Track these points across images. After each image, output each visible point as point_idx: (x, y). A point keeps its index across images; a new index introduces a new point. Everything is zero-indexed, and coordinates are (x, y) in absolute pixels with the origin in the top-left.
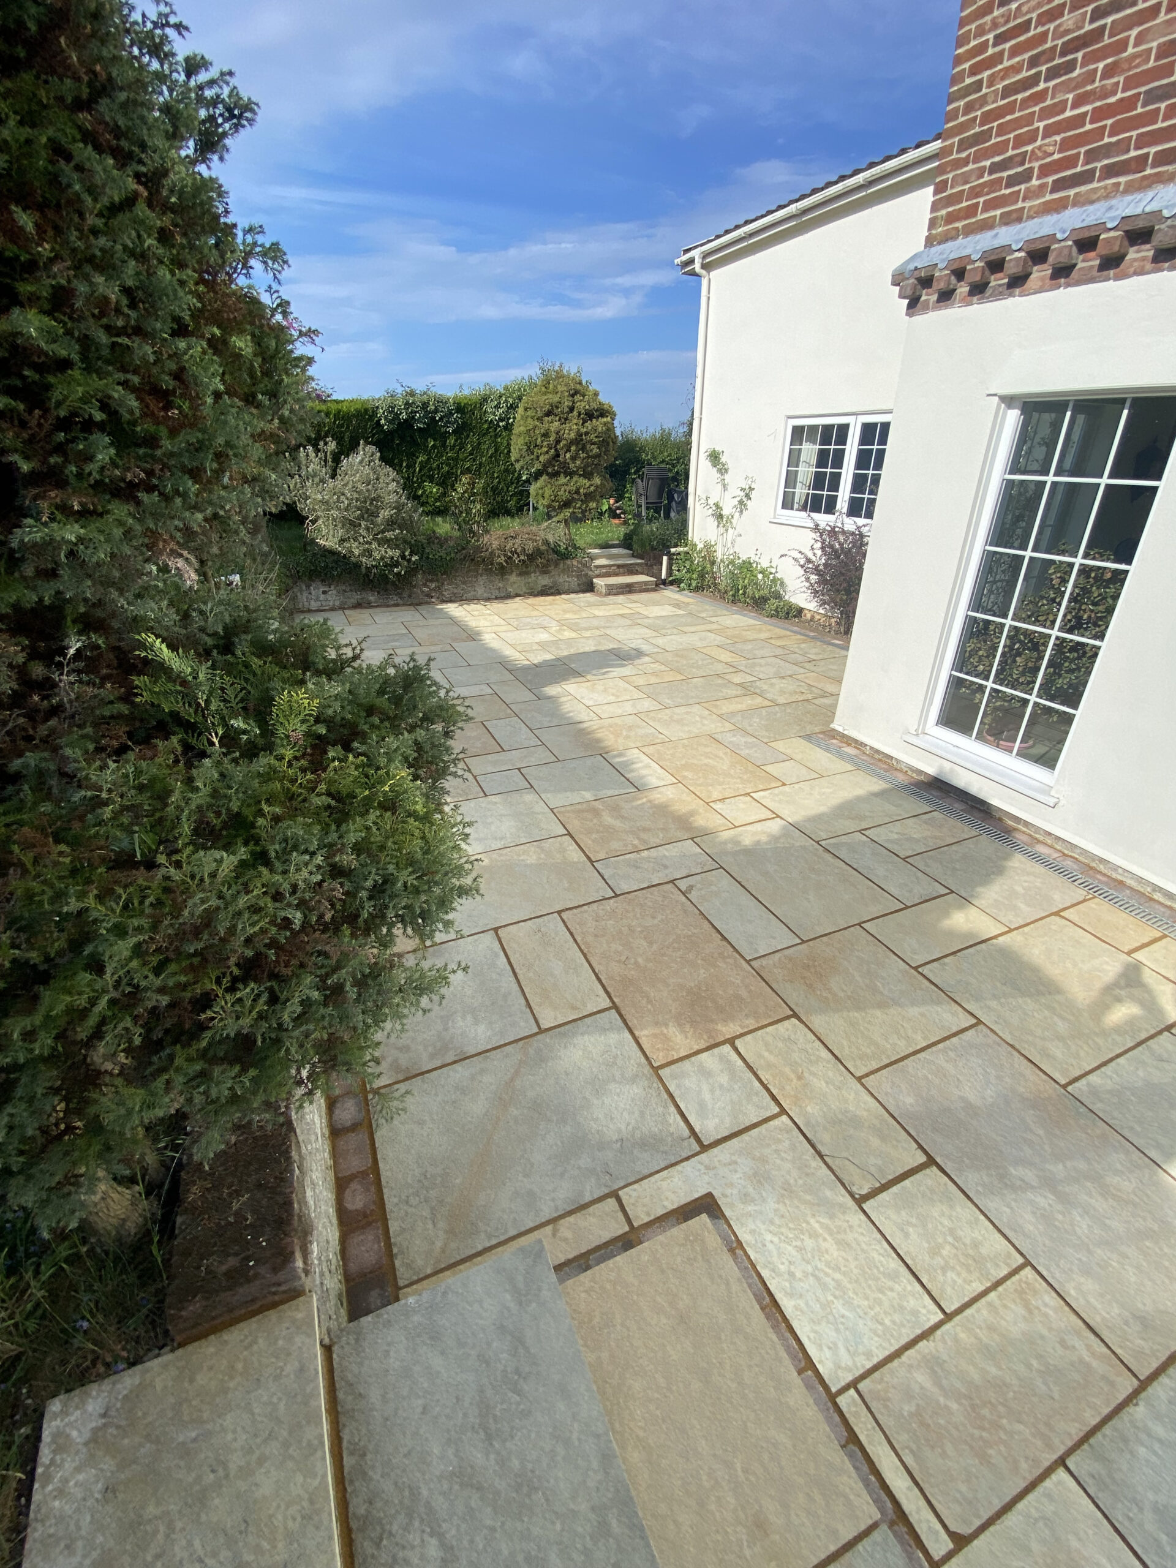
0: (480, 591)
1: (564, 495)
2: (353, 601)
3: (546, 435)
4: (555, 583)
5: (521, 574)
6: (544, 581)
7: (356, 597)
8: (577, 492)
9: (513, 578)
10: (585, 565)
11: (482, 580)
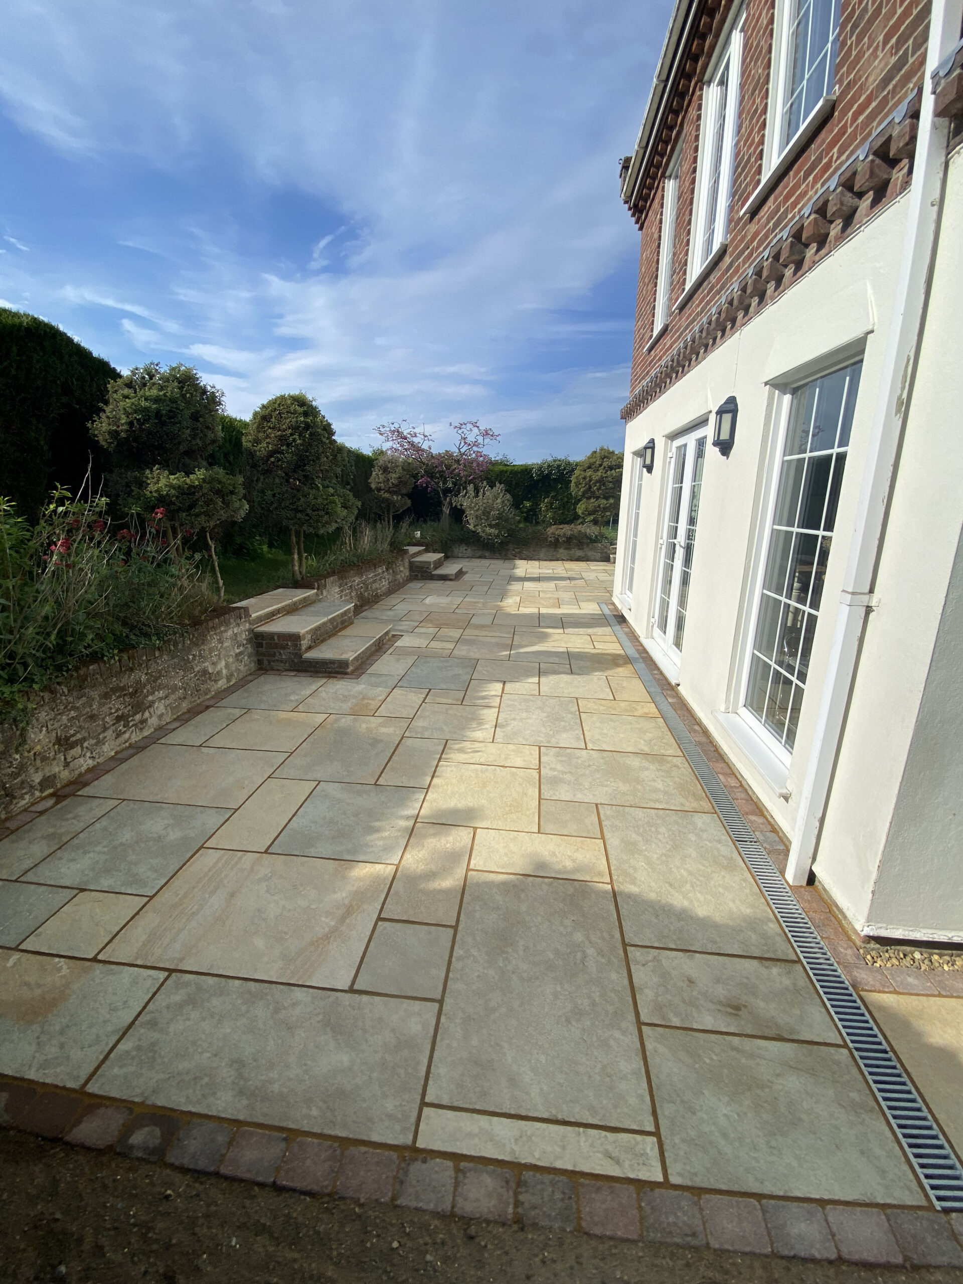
0: (542, 555)
1: (591, 507)
2: (478, 555)
3: (584, 478)
4: (586, 555)
5: (566, 549)
6: (579, 553)
7: (480, 553)
8: (599, 506)
9: (561, 550)
10: (606, 547)
11: (544, 550)
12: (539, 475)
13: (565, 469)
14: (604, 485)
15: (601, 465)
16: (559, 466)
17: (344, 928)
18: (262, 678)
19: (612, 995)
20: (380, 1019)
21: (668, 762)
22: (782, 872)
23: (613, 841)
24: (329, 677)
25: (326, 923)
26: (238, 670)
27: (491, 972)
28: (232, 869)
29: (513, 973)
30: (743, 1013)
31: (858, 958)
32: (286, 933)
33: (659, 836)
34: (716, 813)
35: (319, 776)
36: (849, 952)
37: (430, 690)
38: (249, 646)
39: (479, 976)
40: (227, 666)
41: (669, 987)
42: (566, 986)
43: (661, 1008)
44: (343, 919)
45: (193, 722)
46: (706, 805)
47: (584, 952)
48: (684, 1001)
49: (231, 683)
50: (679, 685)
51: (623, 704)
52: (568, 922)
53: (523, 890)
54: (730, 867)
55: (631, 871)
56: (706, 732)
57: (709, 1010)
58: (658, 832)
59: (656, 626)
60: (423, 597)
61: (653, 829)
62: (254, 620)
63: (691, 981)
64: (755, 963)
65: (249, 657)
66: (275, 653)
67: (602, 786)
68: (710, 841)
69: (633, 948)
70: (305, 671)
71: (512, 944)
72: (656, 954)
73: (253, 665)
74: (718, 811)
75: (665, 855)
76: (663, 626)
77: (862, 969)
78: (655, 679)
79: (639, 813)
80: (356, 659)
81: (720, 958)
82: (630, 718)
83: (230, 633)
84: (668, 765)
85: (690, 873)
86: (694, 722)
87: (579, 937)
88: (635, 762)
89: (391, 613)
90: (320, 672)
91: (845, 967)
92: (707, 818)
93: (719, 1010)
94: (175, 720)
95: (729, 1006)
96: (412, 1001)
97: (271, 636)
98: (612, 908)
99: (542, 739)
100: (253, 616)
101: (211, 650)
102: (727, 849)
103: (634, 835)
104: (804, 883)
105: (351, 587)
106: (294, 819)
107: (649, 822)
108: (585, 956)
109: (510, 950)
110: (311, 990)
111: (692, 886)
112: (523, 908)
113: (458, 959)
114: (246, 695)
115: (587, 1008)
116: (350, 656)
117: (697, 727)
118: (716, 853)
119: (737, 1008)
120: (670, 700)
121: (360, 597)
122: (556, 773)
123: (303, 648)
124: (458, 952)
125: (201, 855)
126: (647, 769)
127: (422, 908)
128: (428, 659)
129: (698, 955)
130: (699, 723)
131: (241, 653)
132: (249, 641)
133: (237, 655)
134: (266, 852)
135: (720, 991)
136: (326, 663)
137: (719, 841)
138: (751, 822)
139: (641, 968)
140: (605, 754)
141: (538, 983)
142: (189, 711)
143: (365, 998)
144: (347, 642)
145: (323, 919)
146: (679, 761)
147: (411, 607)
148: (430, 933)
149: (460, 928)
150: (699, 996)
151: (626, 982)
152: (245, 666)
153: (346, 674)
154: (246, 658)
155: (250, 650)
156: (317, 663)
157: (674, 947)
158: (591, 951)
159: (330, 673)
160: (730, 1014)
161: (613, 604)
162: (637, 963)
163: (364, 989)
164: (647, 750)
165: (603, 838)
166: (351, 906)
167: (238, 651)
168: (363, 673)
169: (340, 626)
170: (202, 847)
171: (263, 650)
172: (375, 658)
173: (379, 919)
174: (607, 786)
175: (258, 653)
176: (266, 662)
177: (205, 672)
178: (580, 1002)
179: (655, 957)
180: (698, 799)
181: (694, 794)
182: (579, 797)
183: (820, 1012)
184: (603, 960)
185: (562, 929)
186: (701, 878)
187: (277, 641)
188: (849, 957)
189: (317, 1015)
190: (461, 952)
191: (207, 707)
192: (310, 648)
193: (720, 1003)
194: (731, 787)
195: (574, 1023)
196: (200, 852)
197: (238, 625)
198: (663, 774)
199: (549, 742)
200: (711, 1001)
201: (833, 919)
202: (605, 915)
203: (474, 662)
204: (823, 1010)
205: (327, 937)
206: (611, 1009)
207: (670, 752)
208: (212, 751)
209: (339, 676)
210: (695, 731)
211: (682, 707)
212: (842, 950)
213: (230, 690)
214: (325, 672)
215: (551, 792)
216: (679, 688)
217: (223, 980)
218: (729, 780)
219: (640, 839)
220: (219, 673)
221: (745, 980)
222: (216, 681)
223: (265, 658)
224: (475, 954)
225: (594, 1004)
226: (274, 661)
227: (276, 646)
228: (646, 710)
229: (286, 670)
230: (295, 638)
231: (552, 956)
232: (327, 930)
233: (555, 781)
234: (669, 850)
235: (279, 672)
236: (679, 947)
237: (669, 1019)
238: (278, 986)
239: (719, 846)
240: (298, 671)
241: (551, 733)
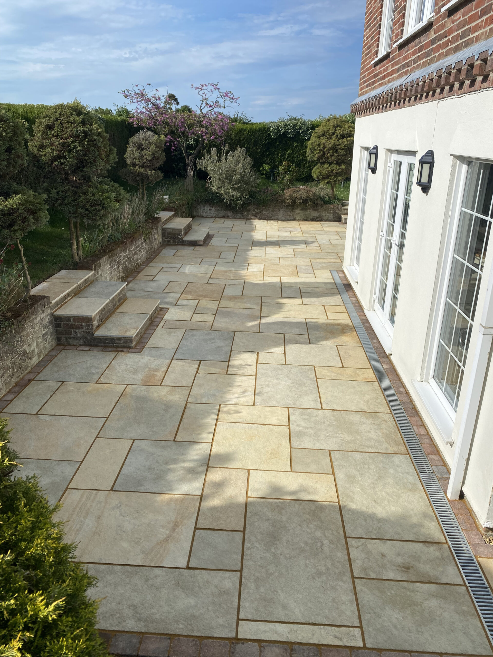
0: (280, 215)
1: (325, 172)
2: (221, 215)
3: (319, 145)
4: (320, 215)
5: (302, 210)
6: (314, 214)
7: (222, 213)
8: (332, 172)
9: (298, 211)
10: (337, 208)
11: (282, 211)
12: (276, 134)
13: (300, 128)
14: (337, 151)
15: (333, 134)
16: (295, 126)
17: (175, 534)
18: (63, 353)
19: (338, 564)
20: (208, 582)
21: (379, 418)
22: (445, 492)
23: (340, 475)
24: (118, 351)
25: (163, 533)
26: (44, 347)
27: (268, 555)
28: (93, 502)
29: (281, 555)
30: (411, 571)
31: (481, 540)
32: (140, 539)
33: (370, 471)
34: (408, 454)
35: (132, 435)
36: (477, 537)
37: (201, 361)
38: (51, 327)
39: (261, 558)
40: (38, 345)
41: (371, 559)
42: (312, 561)
43: (365, 570)
44: (173, 530)
45: (23, 394)
46: (402, 449)
47: (322, 542)
48: (379, 566)
49: (41, 359)
50: (391, 355)
51: (349, 371)
52: (312, 526)
53: (283, 509)
54: (413, 489)
55: (351, 494)
56: (407, 393)
57: (392, 570)
58: (369, 468)
59: (376, 301)
60: (179, 266)
61: (366, 466)
62: (53, 305)
63: (383, 555)
64: (421, 544)
65: (51, 336)
66: (71, 332)
67: (333, 437)
68: (402, 473)
69: (350, 539)
70: (97, 346)
71: (279, 540)
72: (363, 542)
73: (53, 342)
74: (410, 452)
75: (373, 483)
76: (382, 303)
77: (482, 546)
78: (374, 347)
79: (358, 456)
80: (137, 335)
81: (401, 543)
82: (354, 382)
83: (38, 319)
84: (379, 420)
85: (388, 494)
86: (400, 385)
87: (319, 534)
88: (356, 418)
89: (154, 284)
90: (109, 347)
91: (473, 545)
92: (402, 457)
93: (398, 570)
94: (8, 392)
95: (403, 567)
96: (224, 572)
97: (68, 318)
98: (339, 516)
99: (290, 402)
100: (53, 302)
101: (27, 335)
102: (413, 478)
103: (354, 471)
104: (458, 499)
105: (118, 262)
106: (124, 467)
107: (364, 462)
108: (322, 545)
109: (278, 543)
110: (164, 569)
111: (389, 502)
112: (284, 519)
113: (248, 549)
114: (55, 369)
115: (324, 571)
116: (132, 333)
117: (402, 389)
118: (405, 480)
119: (408, 568)
120: (385, 366)
121: (126, 269)
122: (301, 428)
123: (94, 327)
124: (247, 545)
125: (69, 494)
126: (364, 423)
127: (221, 522)
128: (194, 332)
129: (388, 541)
130: (404, 387)
131: (46, 334)
132: (50, 322)
133: (43, 336)
134: (112, 490)
135: (399, 560)
136: (114, 339)
137: (408, 473)
138: (431, 459)
139: (355, 549)
140: (335, 413)
141: (295, 559)
142: (17, 385)
143: (197, 572)
144: (126, 319)
145: (161, 530)
146: (388, 417)
147: (171, 278)
148: (229, 535)
149: (246, 532)
150: (387, 563)
151: (346, 557)
152: (49, 343)
153: (130, 348)
154: (49, 337)
155: (51, 330)
156: (106, 339)
157: (375, 537)
158: (326, 542)
159: (117, 347)
160: (404, 571)
161: (343, 272)
162: (353, 547)
163: (195, 567)
164: (365, 408)
165: (333, 473)
166: (176, 522)
167: (44, 332)
168: (144, 347)
169: (118, 304)
170: (67, 489)
171: (61, 329)
172: (151, 332)
173: (196, 528)
174: (336, 437)
175: (57, 332)
176: (64, 339)
177: (24, 353)
178: (320, 568)
179: (363, 544)
180: (397, 444)
181: (395, 441)
182: (317, 446)
183: (454, 569)
184: (333, 546)
185: (308, 530)
186: (394, 497)
187: (72, 322)
188: (476, 540)
189: (171, 581)
190: (249, 545)
191: (30, 381)
192: (99, 326)
193: (399, 566)
194: (421, 435)
195: (317, 578)
196: (67, 492)
197: (43, 311)
198: (376, 427)
199: (294, 404)
200: (394, 565)
201: (471, 519)
202: (334, 521)
203: (232, 334)
204: (456, 568)
205: (166, 540)
206: (337, 571)
207: (382, 410)
208: (47, 418)
209: (125, 350)
210: (401, 392)
211: (393, 372)
212: (473, 536)
213: (41, 365)
214: (114, 347)
215: (298, 443)
216: (391, 357)
217: (110, 566)
218: (420, 430)
219: (358, 473)
220: (33, 351)
221: (414, 554)
222: (31, 359)
223: (63, 336)
224: (258, 546)
225: (328, 569)
226: (70, 338)
227: (72, 326)
228: (366, 376)
229: (81, 345)
230: (88, 320)
231: (303, 545)
232: (165, 536)
233: (301, 434)
234: (376, 480)
235: (75, 347)
236: (378, 537)
237: (370, 575)
238: (144, 567)
239: (408, 476)
240: (91, 346)
241: (296, 396)
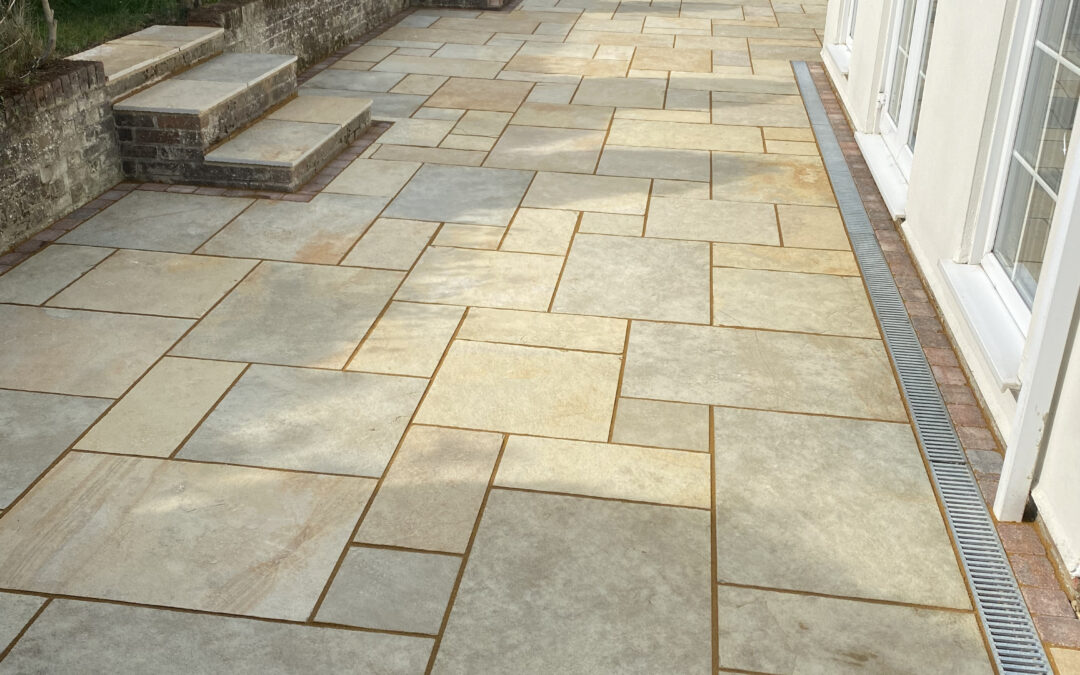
17: (298, 553)
18: (134, 196)
19: (685, 637)
20: (353, 654)
21: (850, 348)
22: (989, 505)
23: (727, 455)
24: (257, 197)
25: (270, 547)
26: (88, 179)
27: (513, 607)
28: (122, 477)
29: (545, 609)
30: (870, 663)
31: (1066, 611)
32: (213, 557)
33: (805, 452)
34: (910, 422)
35: (249, 355)
36: (1056, 603)
37: (442, 224)
38: (107, 135)
39: (494, 612)
40: (71, 171)
41: (770, 632)
42: (619, 625)
43: (752, 654)
44: (296, 543)
45: (24, 267)
46: (897, 411)
47: (652, 589)
48: (787, 648)
49: (80, 204)
50: (903, 220)
51: (794, 255)
52: (635, 554)
53: (572, 514)
54: (909, 494)
55: (747, 495)
56: (932, 302)
57: (820, 658)
58: (803, 446)
59: (885, 108)
60: (436, 46)
61: (797, 442)
62: (113, 87)
63: (803, 627)
64: (907, 611)
65: (108, 157)
66: (154, 151)
67: (727, 380)
68: (886, 461)
69: (726, 588)
70: (211, 185)
71: (546, 577)
72: (758, 595)
73: (115, 172)
74: (915, 420)
75: (807, 477)
76: (895, 110)
77: (1066, 622)
78: (867, 210)
79: (780, 420)
80: (304, 164)
81: (856, 604)
82: (803, 276)
83: (72, 111)
84: (849, 352)
85: (841, 501)
86: (917, 284)
87: (648, 571)
88: (789, 346)
89: (371, 78)
90: (240, 188)
91: (1041, 619)
92: (891, 429)
93: (835, 660)
95: (852, 655)
96: (397, 637)
97: (146, 117)
98: (706, 539)
99: (636, 309)
100: (112, 78)
101: (43, 142)
102: (912, 469)
103: (764, 450)
104: (1019, 518)
105: (290, 22)
106: (212, 414)
107: (792, 433)
108: (653, 593)
109: (543, 583)
110: (253, 621)
111: (839, 517)
112: (570, 535)
113: (468, 591)
114: (108, 225)
115: (646, 650)
116: (292, 158)
117: (920, 294)
118: (892, 476)
119: (863, 658)
120: (885, 247)
121: (310, 43)
122: (651, 360)
123: (206, 141)
124: (466, 583)
125: (71, 460)
126: (810, 357)
127: (416, 532)
128: (441, 170)
129: (822, 598)
130: (925, 287)
131: (93, 149)
132: (106, 125)
133: (86, 152)
134: (171, 457)
135: (844, 640)
136: (248, 170)
137: (902, 461)
138: (965, 436)
139: (735, 610)
140: (741, 333)
141: (579, 621)
142: (13, 249)
143: (330, 632)
144: (286, 133)
145: (268, 542)
146: (869, 346)
147: (411, 67)
148: (427, 561)
149: (471, 556)
150: (811, 644)
151: (708, 624)
152: (102, 172)
153: (286, 191)
154: (102, 158)
155: (109, 144)
156: (232, 170)
157: (789, 587)
158: (663, 589)
159: (258, 189)
160: (850, 663)
162: (729, 603)
163: (329, 621)
164: (819, 327)
165: (712, 451)
166: (308, 527)
167: (88, 144)
168: (318, 192)
169: (272, 102)
170: (70, 449)
171: (132, 144)
172: (342, 164)
173: (351, 543)
174: (734, 381)
175: (123, 150)
176: (138, 168)
177: (34, 181)
178: (636, 643)
179: (757, 599)
180: (883, 399)
181: (881, 396)
182: (685, 395)
183: (983, 666)
184: (680, 599)
185: (624, 562)
186: (856, 508)
187: (157, 128)
188: (1051, 609)
189: (263, 647)
190: (471, 584)
191: (44, 245)
192: (217, 142)
193: (839, 651)
194: (949, 386)
195: (624, 665)
196: (69, 456)
197: (86, 95)
198: (838, 365)
199: (647, 313)
200: (827, 650)
201: (1047, 564)
202: (693, 547)
203: (529, 176)
204: (988, 665)
205: (274, 564)
206: (679, 652)
207: (862, 331)
208: (62, 314)
209: (274, 195)
210: (914, 299)
211: (907, 258)
212: (1045, 601)
213: (78, 217)
214: (249, 188)
215: (638, 388)
216: (904, 225)
217: (128, 608)
218: (949, 375)
219: (772, 454)
220: (58, 183)
221: (883, 629)
222: (54, 198)
223: (137, 160)
224: (492, 587)
225: (656, 646)
226: (153, 166)
227: (156, 137)
228: (835, 264)
229: (178, 183)
230: (190, 121)
231: (603, 592)
232: (272, 555)
233: (648, 372)
234: (816, 471)
235: (162, 185)
236: (797, 589)
237: (760, 666)
238: (205, 615)
239: (900, 467)
240: (198, 184)
241: (654, 298)
